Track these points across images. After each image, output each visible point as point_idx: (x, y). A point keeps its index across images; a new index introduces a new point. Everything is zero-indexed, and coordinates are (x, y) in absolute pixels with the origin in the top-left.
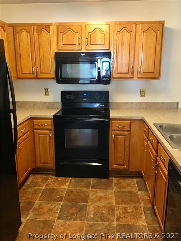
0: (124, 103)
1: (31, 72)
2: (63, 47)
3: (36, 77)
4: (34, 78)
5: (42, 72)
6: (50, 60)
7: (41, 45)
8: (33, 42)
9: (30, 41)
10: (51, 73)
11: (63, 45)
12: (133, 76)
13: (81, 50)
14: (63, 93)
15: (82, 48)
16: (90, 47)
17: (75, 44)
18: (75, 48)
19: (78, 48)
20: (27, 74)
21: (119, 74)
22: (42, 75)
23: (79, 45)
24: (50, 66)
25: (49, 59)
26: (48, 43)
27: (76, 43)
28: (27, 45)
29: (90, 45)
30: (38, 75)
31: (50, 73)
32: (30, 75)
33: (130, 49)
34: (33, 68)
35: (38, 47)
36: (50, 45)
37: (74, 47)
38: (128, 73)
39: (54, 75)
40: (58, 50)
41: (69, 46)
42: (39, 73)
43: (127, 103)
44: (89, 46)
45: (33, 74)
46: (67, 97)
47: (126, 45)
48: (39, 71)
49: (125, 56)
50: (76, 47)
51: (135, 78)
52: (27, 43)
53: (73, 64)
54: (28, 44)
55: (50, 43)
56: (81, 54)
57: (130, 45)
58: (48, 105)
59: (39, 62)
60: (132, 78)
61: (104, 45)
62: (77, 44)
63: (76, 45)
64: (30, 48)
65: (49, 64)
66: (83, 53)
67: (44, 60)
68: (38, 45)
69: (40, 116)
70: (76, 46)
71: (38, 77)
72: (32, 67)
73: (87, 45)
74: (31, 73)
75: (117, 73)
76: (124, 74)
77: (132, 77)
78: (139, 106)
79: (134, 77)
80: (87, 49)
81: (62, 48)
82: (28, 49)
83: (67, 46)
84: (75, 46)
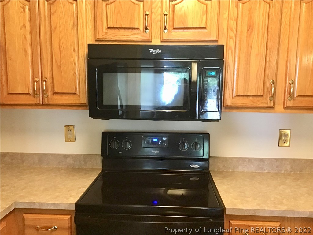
0: (243, 159)
1: (31, 92)
2: (106, 33)
3: (41, 103)
4: (37, 105)
5: (56, 91)
6: (75, 63)
7: (56, 28)
8: (35, 21)
9: (30, 20)
10: (78, 93)
11: (108, 28)
12: (274, 104)
13: (151, 42)
14: (107, 137)
15: (153, 37)
16: (173, 33)
17: (136, 27)
18: (136, 36)
19: (143, 36)
20: (20, 96)
21: (241, 98)
22: (56, 97)
23: (146, 29)
24: (75, 77)
25: (74, 60)
26: (72, 24)
27: (139, 24)
28: (21, 28)
29: (171, 29)
30: (46, 99)
31: (75, 94)
32: (28, 96)
33: (267, 39)
34: (34, 81)
35: (48, 33)
36: (76, 28)
37: (135, 34)
38: (262, 96)
39: (84, 99)
40: (96, 41)
41: (122, 31)
42: (50, 93)
43: (250, 160)
44: (169, 32)
45: (34, 97)
46: (115, 146)
47: (258, 30)
48: (50, 89)
49: (257, 55)
50: (138, 34)
51: (279, 107)
52: (22, 24)
53: (129, 74)
54: (24, 25)
55: (76, 25)
56: (151, 50)
57: (268, 31)
58: (72, 162)
59: (50, 67)
60: (272, 108)
61: (205, 30)
62: (141, 28)
63: (138, 28)
64: (28, 36)
65: (72, 73)
66: (155, 47)
67: (60, 62)
68: (48, 29)
69: (41, 204)
70: (139, 32)
71: (46, 101)
72: (33, 79)
73: (165, 29)
74: (29, 94)
75: (234, 95)
76: (251, 98)
77: (272, 105)
78: (277, 167)
79: (276, 106)
80: (165, 38)
81: (104, 37)
82: (25, 38)
83: (117, 30)
84: (136, 31)
